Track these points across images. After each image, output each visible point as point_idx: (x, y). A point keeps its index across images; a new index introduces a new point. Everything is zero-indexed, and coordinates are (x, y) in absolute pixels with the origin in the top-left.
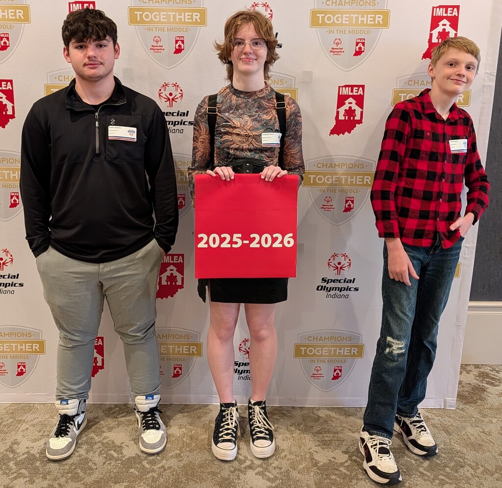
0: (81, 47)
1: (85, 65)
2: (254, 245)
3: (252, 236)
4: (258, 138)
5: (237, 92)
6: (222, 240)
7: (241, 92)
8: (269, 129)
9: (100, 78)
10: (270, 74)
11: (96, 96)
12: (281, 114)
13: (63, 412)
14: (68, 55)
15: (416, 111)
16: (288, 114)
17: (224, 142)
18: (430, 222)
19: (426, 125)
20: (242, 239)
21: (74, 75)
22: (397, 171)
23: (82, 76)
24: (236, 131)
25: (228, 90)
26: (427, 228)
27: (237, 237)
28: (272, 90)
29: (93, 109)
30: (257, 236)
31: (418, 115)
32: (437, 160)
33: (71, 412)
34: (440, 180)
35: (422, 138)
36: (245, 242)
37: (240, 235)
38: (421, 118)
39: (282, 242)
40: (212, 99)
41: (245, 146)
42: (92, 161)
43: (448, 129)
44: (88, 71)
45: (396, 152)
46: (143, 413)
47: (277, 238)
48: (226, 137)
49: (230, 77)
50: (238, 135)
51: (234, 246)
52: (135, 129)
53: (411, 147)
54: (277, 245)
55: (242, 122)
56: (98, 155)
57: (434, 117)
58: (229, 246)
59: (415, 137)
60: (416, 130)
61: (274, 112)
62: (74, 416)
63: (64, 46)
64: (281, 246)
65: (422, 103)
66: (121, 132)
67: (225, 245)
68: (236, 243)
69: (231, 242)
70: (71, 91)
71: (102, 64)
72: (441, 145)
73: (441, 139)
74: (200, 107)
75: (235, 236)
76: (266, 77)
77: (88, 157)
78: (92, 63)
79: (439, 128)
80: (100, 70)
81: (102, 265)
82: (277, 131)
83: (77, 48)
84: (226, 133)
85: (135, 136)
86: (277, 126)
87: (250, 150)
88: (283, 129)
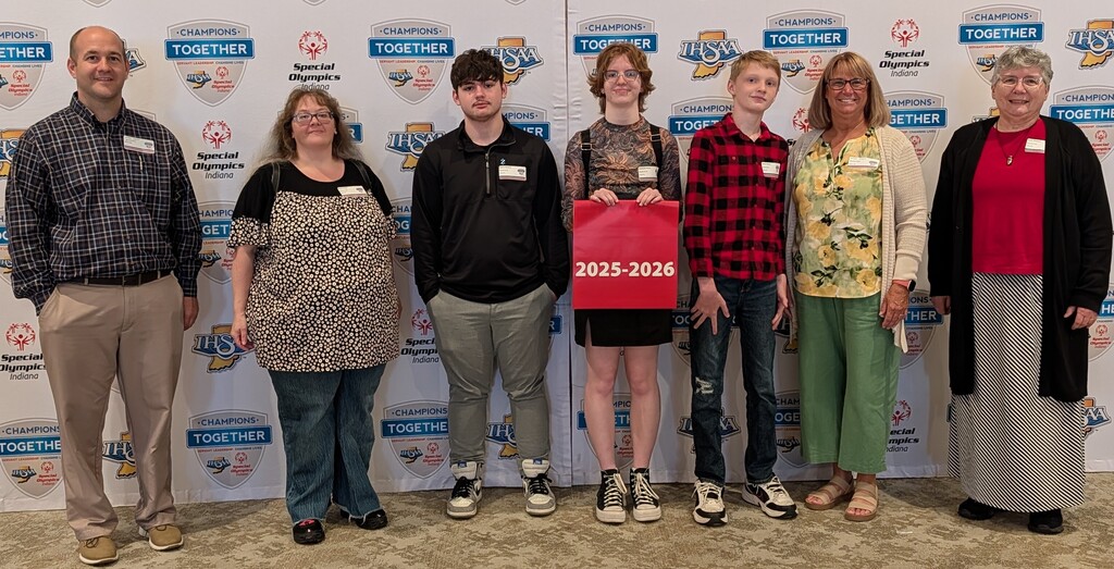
0: (470, 88)
1: (474, 105)
2: (633, 274)
3: (631, 264)
4: (634, 172)
5: (610, 126)
6: (601, 268)
7: (615, 126)
8: (644, 161)
9: (489, 117)
10: (644, 107)
11: (484, 136)
12: (657, 146)
13: (459, 476)
14: (457, 97)
15: (717, 138)
16: (663, 146)
17: (602, 177)
18: (745, 252)
19: (731, 150)
20: (620, 267)
21: (462, 117)
22: (707, 204)
23: (471, 117)
24: (612, 167)
25: (600, 125)
26: (743, 259)
27: (615, 265)
28: (647, 122)
29: (482, 150)
30: (636, 264)
31: (720, 141)
32: (747, 184)
33: (470, 476)
34: (752, 206)
35: (727, 163)
36: (624, 271)
37: (619, 264)
38: (723, 143)
39: (662, 271)
40: (585, 135)
41: (622, 181)
42: (482, 201)
43: (760, 151)
44: (477, 112)
45: (703, 184)
46: (531, 478)
47: (657, 267)
48: (600, 174)
49: (603, 110)
50: (614, 170)
51: (613, 275)
52: (524, 168)
53: (717, 176)
54: (657, 274)
55: (618, 158)
56: (489, 196)
57: (740, 139)
58: (607, 275)
59: (720, 164)
60: (720, 157)
61: (649, 146)
62: (472, 481)
63: (453, 89)
64: (661, 275)
65: (724, 127)
66: (511, 172)
67: (604, 274)
68: (615, 272)
69: (610, 271)
70: (461, 132)
71: (489, 103)
72: (750, 167)
73: (750, 161)
74: (571, 143)
75: (614, 264)
76: (641, 110)
77: (480, 197)
78: (481, 102)
79: (748, 150)
80: (488, 110)
81: (493, 306)
82: (653, 165)
83: (465, 89)
84: (600, 169)
85: (524, 175)
86: (654, 160)
87: (627, 186)
88: (659, 163)
